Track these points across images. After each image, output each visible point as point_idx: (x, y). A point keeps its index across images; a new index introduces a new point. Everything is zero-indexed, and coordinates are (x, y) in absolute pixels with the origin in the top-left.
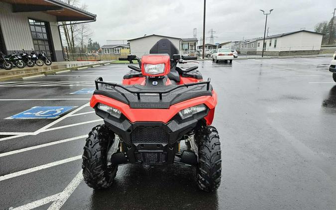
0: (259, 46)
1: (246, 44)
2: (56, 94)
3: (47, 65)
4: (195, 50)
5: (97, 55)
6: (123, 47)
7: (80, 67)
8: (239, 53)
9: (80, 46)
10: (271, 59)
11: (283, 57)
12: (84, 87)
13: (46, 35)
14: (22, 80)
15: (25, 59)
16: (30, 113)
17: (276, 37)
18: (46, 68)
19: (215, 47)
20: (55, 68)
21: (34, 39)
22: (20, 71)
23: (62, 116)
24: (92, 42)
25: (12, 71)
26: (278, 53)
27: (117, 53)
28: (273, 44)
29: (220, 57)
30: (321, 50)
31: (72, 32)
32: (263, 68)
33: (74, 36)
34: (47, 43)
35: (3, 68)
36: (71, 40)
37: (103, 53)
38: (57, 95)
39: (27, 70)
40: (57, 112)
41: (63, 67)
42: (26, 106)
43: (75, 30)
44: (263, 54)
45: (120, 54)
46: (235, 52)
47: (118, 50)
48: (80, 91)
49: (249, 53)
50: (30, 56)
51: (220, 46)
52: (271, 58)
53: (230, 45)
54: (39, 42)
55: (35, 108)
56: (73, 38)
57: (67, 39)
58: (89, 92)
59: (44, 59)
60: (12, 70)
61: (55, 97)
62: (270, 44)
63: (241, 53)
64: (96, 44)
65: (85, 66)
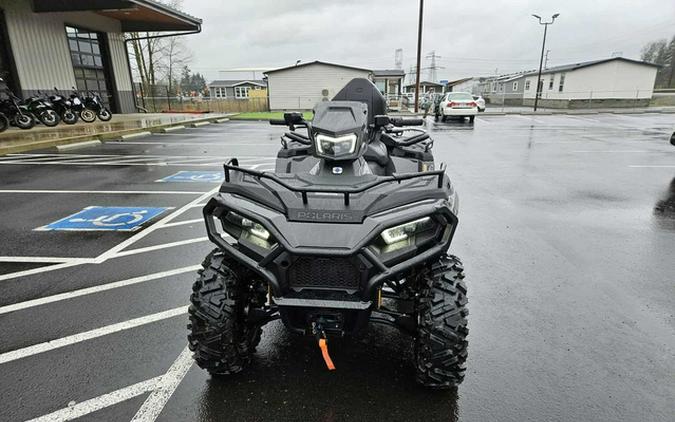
0: (528, 87)
1: (501, 84)
2: (128, 181)
3: (103, 120)
4: (399, 93)
5: (200, 100)
6: (253, 86)
7: (168, 126)
8: (487, 101)
9: (166, 81)
10: (553, 116)
11: (577, 111)
12: (183, 168)
13: (100, 58)
14: (57, 152)
15: (59, 107)
16: (81, 220)
17: (563, 71)
18: (100, 128)
19: (438, 88)
20: (118, 126)
21: (75, 67)
22: (48, 131)
23: (145, 226)
24: (191, 74)
25: (34, 133)
26: (566, 103)
27: (241, 97)
28: (556, 85)
29: (449, 109)
30: (654, 98)
31: (151, 53)
32: (536, 134)
33: (153, 61)
34: (101, 76)
35: (15, 125)
36: (148, 69)
37: (213, 97)
38: (130, 184)
39: (64, 130)
40: (134, 218)
41: (135, 124)
42: (72, 205)
43: (156, 48)
44: (537, 104)
45: (247, 100)
46: (481, 99)
47: (243, 92)
48: (176, 177)
49: (508, 102)
50: (68, 103)
51: (450, 87)
52: (554, 113)
53: (470, 84)
54: (87, 72)
55: (91, 211)
56: (151, 65)
57: (140, 67)
58: (192, 178)
59: (96, 109)
60: (34, 129)
61: (128, 187)
62: (551, 84)
63: (492, 101)
64: (197, 77)
65: (180, 124)
